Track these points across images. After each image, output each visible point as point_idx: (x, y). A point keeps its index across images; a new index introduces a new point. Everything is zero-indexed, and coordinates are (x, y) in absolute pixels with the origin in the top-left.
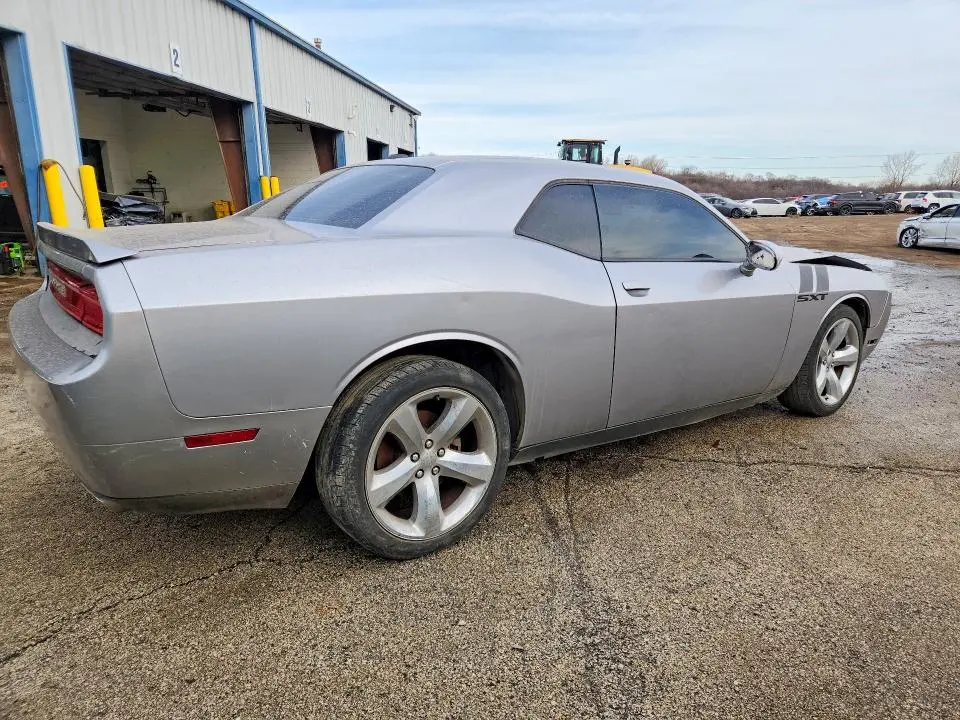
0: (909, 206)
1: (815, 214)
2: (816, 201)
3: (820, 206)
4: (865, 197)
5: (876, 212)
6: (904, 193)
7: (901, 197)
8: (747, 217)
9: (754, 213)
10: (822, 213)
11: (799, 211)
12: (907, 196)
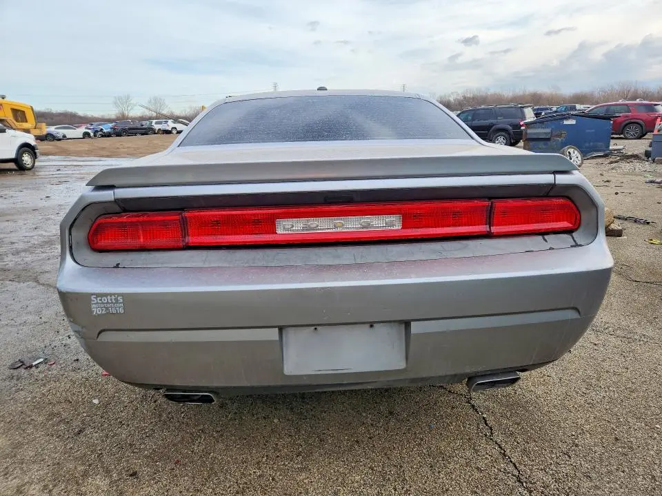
0: (159, 129)
1: (102, 136)
2: (101, 127)
3: (105, 131)
4: (134, 124)
5: (142, 134)
6: (154, 121)
7: (153, 124)
8: (60, 140)
9: (64, 136)
10: (108, 135)
11: (92, 134)
12: (156, 123)
